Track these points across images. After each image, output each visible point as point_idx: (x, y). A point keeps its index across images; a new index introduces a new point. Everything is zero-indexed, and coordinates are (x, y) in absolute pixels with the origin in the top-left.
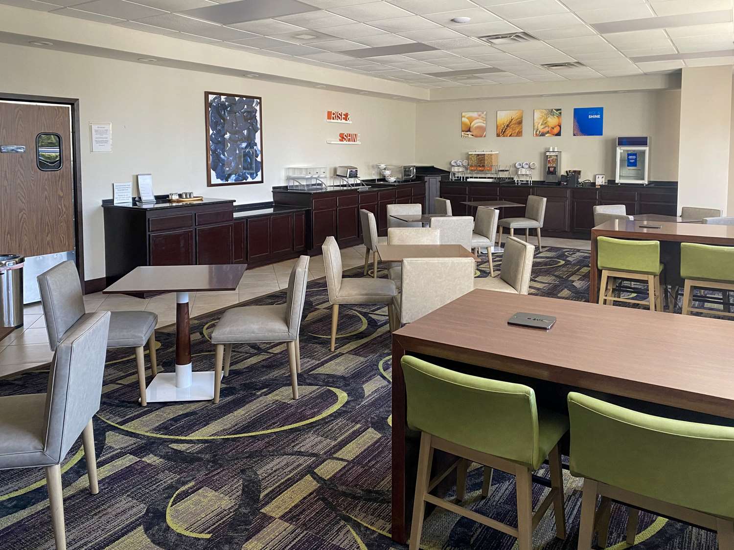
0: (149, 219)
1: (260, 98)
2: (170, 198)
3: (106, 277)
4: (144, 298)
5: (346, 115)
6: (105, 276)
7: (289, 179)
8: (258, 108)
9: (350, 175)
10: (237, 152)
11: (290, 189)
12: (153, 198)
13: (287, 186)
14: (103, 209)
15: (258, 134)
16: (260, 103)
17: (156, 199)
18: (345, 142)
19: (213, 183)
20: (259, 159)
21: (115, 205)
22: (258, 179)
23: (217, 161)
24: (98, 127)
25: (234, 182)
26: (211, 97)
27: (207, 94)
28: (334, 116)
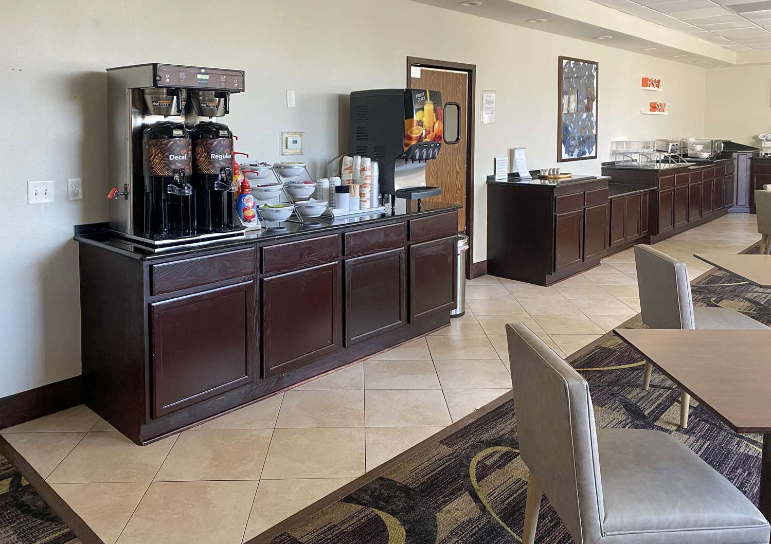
0: (556, 198)
1: (597, 64)
2: (542, 175)
3: (488, 261)
4: (545, 286)
5: (659, 82)
6: (486, 259)
7: (614, 153)
8: (595, 74)
9: (672, 150)
10: (580, 124)
11: (617, 166)
12: (528, 174)
13: (614, 162)
14: (487, 185)
15: (595, 103)
16: (597, 69)
17: (531, 175)
18: (657, 113)
19: (563, 158)
20: (594, 132)
21: (496, 181)
22: (593, 154)
23: (566, 133)
24: (488, 96)
25: (577, 157)
26: (565, 62)
27: (561, 59)
28: (650, 83)
